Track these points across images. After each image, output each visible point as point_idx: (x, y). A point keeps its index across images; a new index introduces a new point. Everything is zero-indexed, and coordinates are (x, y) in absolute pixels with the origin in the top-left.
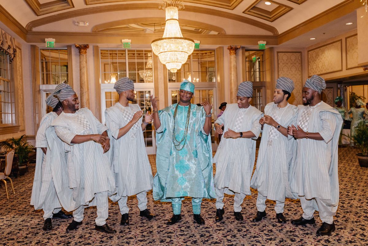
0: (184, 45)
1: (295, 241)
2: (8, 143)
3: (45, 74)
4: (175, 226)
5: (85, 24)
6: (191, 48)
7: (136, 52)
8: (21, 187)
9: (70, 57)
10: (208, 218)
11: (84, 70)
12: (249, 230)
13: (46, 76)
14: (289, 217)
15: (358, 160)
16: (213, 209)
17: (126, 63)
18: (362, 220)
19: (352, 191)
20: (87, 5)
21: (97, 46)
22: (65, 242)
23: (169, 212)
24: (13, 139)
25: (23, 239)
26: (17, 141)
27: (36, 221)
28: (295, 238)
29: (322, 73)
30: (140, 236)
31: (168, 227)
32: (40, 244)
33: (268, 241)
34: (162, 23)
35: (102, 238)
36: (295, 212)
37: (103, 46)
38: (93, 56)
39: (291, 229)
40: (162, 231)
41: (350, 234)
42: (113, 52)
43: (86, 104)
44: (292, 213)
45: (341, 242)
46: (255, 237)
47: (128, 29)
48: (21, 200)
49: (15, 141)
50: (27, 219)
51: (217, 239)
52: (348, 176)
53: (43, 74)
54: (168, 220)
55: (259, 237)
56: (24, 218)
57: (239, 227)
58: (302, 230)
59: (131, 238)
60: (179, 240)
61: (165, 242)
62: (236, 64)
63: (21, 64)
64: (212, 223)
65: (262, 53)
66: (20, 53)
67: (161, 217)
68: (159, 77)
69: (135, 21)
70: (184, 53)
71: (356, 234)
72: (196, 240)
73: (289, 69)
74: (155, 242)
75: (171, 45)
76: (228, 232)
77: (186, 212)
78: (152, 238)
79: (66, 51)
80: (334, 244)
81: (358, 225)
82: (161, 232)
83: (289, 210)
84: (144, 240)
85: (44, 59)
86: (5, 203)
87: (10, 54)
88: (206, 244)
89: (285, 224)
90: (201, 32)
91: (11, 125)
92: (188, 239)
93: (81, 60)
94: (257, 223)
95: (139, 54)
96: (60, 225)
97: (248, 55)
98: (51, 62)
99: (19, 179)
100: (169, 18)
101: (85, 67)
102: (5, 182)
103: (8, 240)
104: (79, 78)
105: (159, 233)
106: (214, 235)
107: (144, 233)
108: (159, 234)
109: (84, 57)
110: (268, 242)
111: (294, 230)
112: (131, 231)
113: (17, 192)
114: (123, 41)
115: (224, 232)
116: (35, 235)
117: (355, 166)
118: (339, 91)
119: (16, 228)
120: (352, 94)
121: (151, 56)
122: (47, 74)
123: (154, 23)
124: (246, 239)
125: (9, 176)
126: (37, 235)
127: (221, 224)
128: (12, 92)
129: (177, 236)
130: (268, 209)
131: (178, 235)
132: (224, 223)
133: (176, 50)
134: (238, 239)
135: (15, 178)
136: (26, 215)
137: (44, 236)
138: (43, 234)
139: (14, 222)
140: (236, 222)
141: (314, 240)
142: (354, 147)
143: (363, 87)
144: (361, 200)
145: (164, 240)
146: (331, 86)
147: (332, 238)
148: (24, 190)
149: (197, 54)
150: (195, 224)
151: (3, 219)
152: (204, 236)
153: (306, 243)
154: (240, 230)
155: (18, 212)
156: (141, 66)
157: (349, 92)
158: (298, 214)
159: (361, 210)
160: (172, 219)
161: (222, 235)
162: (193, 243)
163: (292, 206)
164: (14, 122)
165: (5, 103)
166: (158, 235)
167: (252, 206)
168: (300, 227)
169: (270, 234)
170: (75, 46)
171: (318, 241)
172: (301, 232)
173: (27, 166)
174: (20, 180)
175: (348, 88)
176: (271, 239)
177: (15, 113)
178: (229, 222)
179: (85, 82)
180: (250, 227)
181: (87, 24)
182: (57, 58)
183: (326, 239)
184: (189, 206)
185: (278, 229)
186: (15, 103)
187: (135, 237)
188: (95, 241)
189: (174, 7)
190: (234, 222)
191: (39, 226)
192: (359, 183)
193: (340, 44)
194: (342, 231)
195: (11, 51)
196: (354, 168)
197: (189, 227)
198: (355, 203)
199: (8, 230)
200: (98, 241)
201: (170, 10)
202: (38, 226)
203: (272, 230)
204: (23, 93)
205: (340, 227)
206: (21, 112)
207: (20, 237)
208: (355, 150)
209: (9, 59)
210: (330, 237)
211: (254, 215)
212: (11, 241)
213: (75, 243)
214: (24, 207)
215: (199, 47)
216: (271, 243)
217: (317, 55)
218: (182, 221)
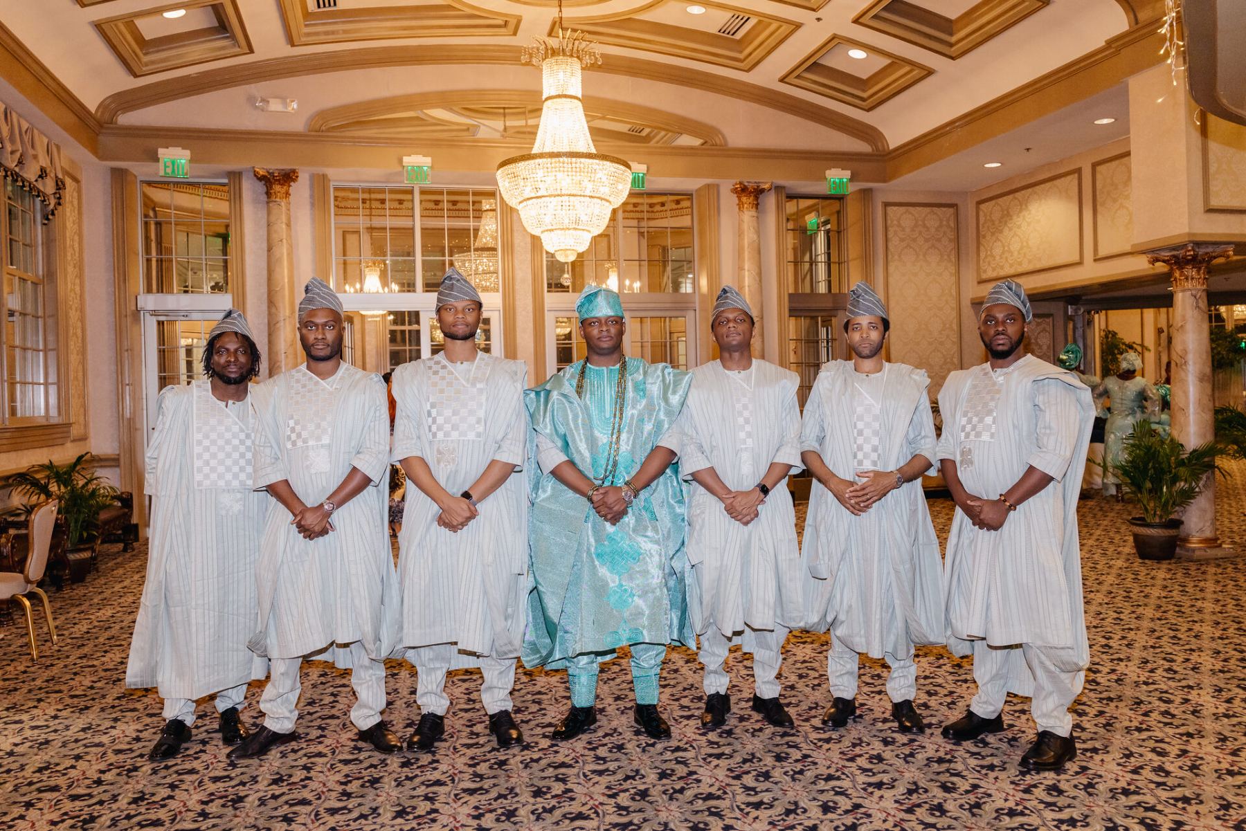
0: (598, 176)
1: (955, 789)
2: (34, 478)
3: (154, 260)
4: (579, 744)
5: (285, 105)
6: (620, 187)
7: (445, 198)
8: (77, 621)
9: (238, 209)
10: (682, 717)
11: (282, 251)
12: (809, 756)
13: (157, 266)
14: (931, 716)
15: (1131, 538)
16: (693, 691)
17: (413, 229)
18: (1155, 723)
19: (1120, 634)
20: (293, 45)
21: (324, 176)
22: (226, 797)
23: (556, 699)
24: (50, 467)
25: (89, 787)
26: (65, 473)
27: (128, 728)
28: (954, 779)
29: (1020, 270)
30: (467, 776)
31: (555, 748)
32: (146, 802)
33: (870, 790)
34: (530, 107)
35: (345, 784)
36: (949, 700)
37: (339, 175)
38: (308, 207)
39: (941, 754)
40: (537, 761)
41: (1120, 768)
42: (373, 196)
43: (287, 357)
44: (941, 704)
45: (1095, 791)
46: (829, 778)
47: (420, 122)
48: (78, 661)
49: (57, 472)
50: (99, 723)
51: (711, 786)
52: (1105, 588)
53: (149, 261)
54: (556, 726)
55: (843, 777)
56: (89, 721)
57: (777, 745)
58: (973, 754)
59: (438, 783)
60: (592, 789)
61: (549, 796)
62: (759, 237)
63: (80, 227)
64: (695, 733)
65: (836, 206)
66: (75, 194)
67: (530, 717)
68: (519, 275)
69: (444, 99)
70: (599, 201)
71: (1141, 767)
72: (647, 790)
73: (921, 257)
74: (517, 795)
75: (560, 175)
76: (745, 761)
77: (610, 700)
78: (507, 781)
79: (221, 188)
80: (1074, 798)
81: (1144, 740)
82: (534, 764)
83: (929, 693)
84: (481, 788)
85: (151, 214)
86: (25, 672)
87: (45, 195)
88: (677, 800)
89: (920, 738)
90: (647, 139)
91: (44, 422)
92: (621, 784)
93: (273, 219)
94: (835, 735)
95: (454, 203)
96: (207, 742)
97: (795, 209)
98: (176, 224)
99: (67, 592)
100: (554, 93)
101: (284, 241)
102: (27, 603)
103: (39, 791)
104: (265, 273)
105: (526, 766)
106: (700, 771)
107: (478, 767)
108: (528, 771)
109: (280, 209)
110: (872, 793)
111: (948, 757)
112: (437, 761)
113: (63, 635)
114: (406, 160)
115: (732, 763)
116: (127, 775)
117: (1123, 557)
118: (1071, 326)
119: (64, 751)
120: (1107, 337)
121: (494, 210)
122: (160, 261)
123: (504, 108)
124: (802, 784)
125: (40, 584)
126: (135, 773)
127: (720, 736)
128: (49, 316)
129: (585, 776)
130: (866, 689)
131: (589, 773)
132: (729, 733)
133: (574, 192)
134: (776, 783)
135: (54, 589)
136: (97, 708)
137: (156, 779)
138: (155, 772)
139: (56, 731)
140: (767, 731)
141: (1012, 786)
142: (1117, 496)
143: (1142, 313)
144: (1147, 662)
145: (544, 790)
146: (1046, 311)
147: (1068, 781)
148: (84, 629)
149: (635, 205)
150: (641, 737)
151: (20, 722)
152: (671, 775)
153: (990, 795)
154: (783, 755)
155: (68, 701)
156: (462, 241)
157: (1100, 330)
158: (960, 704)
159: (1150, 692)
160: (566, 722)
161: (728, 773)
162: (638, 798)
163: (940, 681)
164: (53, 412)
165: (25, 349)
166: (525, 774)
167: (816, 682)
168: (968, 745)
169: (876, 768)
170: (252, 174)
171: (1027, 791)
172: (973, 762)
173: (93, 551)
174: (70, 598)
175: (1096, 316)
176: (879, 785)
177: (58, 384)
178: (747, 731)
179: (283, 288)
180: (812, 747)
181: (295, 105)
182: (192, 211)
183: (1050, 783)
184: (618, 681)
185: (899, 752)
186: (56, 350)
187: (453, 781)
188: (323, 792)
189: (570, 60)
190: (761, 730)
191: (140, 744)
192: (1140, 610)
193: (1076, 182)
194: (1097, 758)
195: (48, 187)
196: (1120, 563)
197: (620, 748)
198: (1132, 671)
199: (38, 760)
200: (334, 794)
201: (555, 67)
202: (136, 746)
203: (883, 754)
204: (82, 320)
205: (1089, 745)
206: (76, 378)
207: (78, 780)
208: (1118, 507)
209: (42, 210)
210: (1063, 777)
211: (824, 708)
212: (49, 795)
213: (259, 799)
214: (87, 683)
215: (643, 183)
216: (882, 797)
217: (1006, 216)
218: (599, 727)
